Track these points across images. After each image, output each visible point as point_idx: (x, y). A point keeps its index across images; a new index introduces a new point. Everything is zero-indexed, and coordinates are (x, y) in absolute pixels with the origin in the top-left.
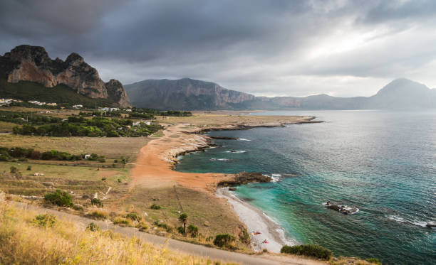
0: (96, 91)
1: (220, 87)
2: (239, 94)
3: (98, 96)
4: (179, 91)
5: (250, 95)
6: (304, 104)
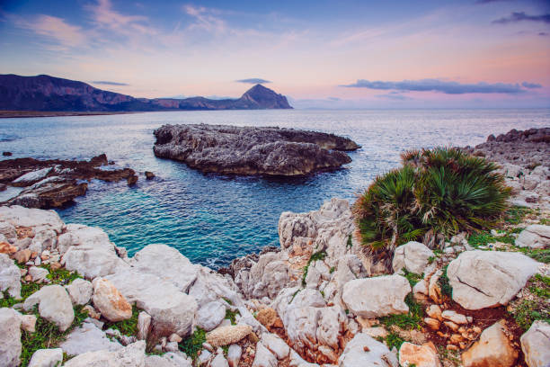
1: (90, 87)
4: (34, 90)
5: (128, 97)
6: (183, 105)
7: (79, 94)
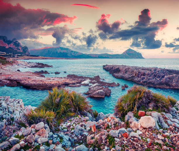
0: (19, 49)
1: (70, 50)
2: (77, 52)
3: (20, 51)
4: (56, 51)
5: (81, 53)
6: (100, 56)
7: (67, 52)
